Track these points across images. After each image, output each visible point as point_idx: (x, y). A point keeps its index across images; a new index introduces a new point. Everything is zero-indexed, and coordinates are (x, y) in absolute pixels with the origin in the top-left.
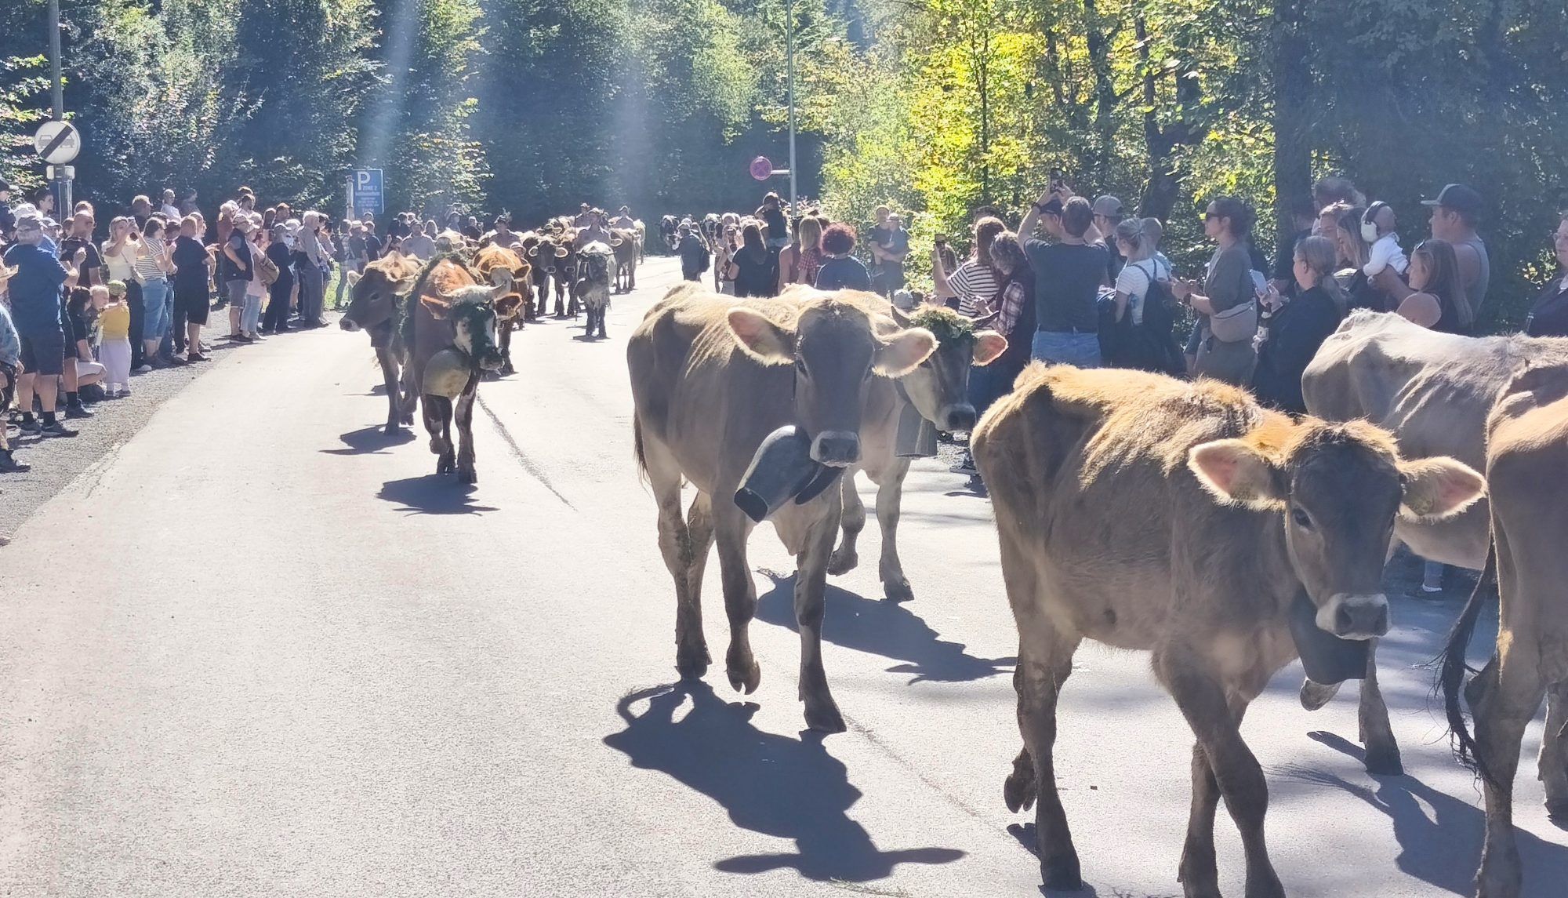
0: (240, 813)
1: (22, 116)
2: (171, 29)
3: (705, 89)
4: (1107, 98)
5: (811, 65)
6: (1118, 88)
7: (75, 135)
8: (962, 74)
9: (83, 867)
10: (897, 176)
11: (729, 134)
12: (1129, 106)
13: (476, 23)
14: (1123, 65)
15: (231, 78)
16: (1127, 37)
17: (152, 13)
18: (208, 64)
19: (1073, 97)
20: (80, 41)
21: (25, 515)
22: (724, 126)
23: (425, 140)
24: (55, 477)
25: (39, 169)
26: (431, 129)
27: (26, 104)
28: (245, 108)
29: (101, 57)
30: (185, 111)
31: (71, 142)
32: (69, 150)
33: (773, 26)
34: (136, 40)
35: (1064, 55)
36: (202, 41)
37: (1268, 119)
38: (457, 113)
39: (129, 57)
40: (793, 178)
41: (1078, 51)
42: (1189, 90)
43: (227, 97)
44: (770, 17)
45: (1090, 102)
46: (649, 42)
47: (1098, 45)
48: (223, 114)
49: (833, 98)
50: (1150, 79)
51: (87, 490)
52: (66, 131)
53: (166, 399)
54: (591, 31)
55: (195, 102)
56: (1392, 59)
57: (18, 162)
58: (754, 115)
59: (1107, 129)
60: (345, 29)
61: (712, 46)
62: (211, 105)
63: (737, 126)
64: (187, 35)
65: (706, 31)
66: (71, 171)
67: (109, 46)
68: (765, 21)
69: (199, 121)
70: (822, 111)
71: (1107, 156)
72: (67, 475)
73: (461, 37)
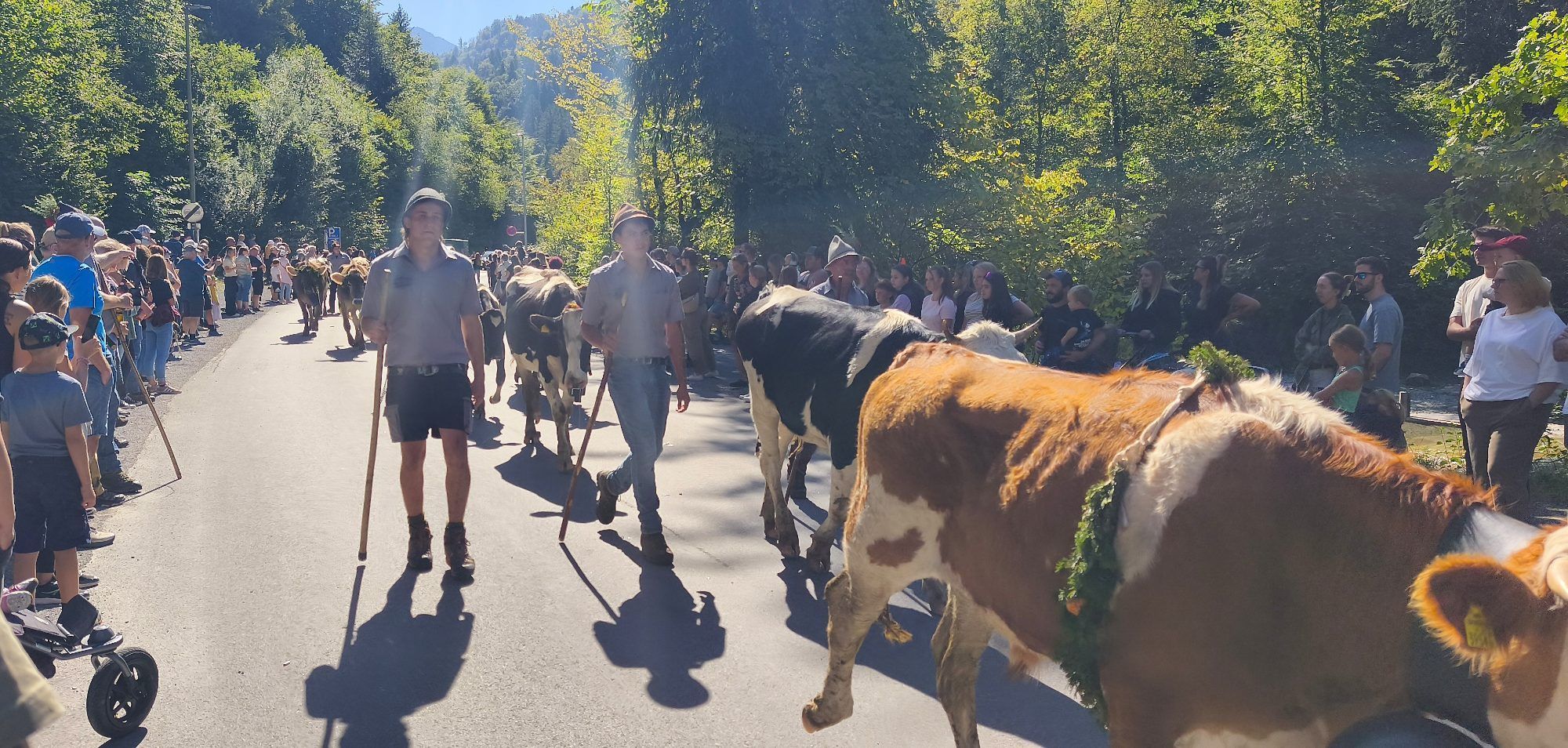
0: (304, 513)
1: (173, 201)
2: (242, 163)
3: (484, 196)
4: (663, 206)
5: (533, 188)
6: (667, 202)
7: (201, 209)
8: (600, 195)
9: (233, 539)
10: (572, 236)
11: (495, 216)
12: (672, 209)
13: (383, 164)
14: (669, 192)
15: (270, 185)
16: (671, 181)
17: (233, 156)
18: (260, 178)
19: (648, 205)
20: (201, 168)
21: (185, 381)
22: (493, 212)
23: (360, 215)
24: (196, 363)
25: (184, 223)
26: (363, 210)
27: (175, 194)
28: (277, 200)
29: (211, 176)
30: (249, 200)
31: (199, 213)
32: (199, 215)
33: (514, 170)
34: (227, 168)
35: (644, 188)
36: (257, 168)
37: (731, 217)
38: (374, 204)
39: (223, 176)
40: (526, 236)
41: (651, 185)
42: (696, 204)
43: (269, 194)
44: (513, 166)
45: (655, 207)
46: (460, 175)
47: (659, 184)
48: (266, 203)
49: (542, 202)
50: (680, 201)
51: (213, 369)
52: (197, 207)
53: (244, 328)
54: (435, 169)
55: (253, 196)
56: (780, 192)
57: (171, 221)
58: (507, 209)
59: (662, 219)
60: (324, 165)
61: (488, 178)
62: (261, 197)
63: (499, 212)
64: (250, 167)
65: (485, 171)
66: (199, 226)
67: (214, 170)
68: (511, 167)
69: (255, 204)
70: (539, 208)
71: (663, 230)
72: (202, 363)
73: (376, 170)
